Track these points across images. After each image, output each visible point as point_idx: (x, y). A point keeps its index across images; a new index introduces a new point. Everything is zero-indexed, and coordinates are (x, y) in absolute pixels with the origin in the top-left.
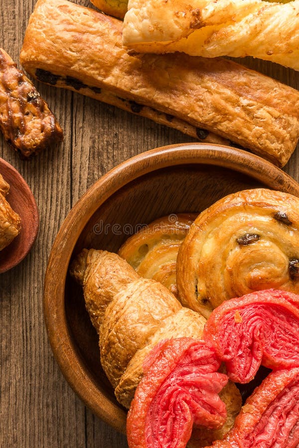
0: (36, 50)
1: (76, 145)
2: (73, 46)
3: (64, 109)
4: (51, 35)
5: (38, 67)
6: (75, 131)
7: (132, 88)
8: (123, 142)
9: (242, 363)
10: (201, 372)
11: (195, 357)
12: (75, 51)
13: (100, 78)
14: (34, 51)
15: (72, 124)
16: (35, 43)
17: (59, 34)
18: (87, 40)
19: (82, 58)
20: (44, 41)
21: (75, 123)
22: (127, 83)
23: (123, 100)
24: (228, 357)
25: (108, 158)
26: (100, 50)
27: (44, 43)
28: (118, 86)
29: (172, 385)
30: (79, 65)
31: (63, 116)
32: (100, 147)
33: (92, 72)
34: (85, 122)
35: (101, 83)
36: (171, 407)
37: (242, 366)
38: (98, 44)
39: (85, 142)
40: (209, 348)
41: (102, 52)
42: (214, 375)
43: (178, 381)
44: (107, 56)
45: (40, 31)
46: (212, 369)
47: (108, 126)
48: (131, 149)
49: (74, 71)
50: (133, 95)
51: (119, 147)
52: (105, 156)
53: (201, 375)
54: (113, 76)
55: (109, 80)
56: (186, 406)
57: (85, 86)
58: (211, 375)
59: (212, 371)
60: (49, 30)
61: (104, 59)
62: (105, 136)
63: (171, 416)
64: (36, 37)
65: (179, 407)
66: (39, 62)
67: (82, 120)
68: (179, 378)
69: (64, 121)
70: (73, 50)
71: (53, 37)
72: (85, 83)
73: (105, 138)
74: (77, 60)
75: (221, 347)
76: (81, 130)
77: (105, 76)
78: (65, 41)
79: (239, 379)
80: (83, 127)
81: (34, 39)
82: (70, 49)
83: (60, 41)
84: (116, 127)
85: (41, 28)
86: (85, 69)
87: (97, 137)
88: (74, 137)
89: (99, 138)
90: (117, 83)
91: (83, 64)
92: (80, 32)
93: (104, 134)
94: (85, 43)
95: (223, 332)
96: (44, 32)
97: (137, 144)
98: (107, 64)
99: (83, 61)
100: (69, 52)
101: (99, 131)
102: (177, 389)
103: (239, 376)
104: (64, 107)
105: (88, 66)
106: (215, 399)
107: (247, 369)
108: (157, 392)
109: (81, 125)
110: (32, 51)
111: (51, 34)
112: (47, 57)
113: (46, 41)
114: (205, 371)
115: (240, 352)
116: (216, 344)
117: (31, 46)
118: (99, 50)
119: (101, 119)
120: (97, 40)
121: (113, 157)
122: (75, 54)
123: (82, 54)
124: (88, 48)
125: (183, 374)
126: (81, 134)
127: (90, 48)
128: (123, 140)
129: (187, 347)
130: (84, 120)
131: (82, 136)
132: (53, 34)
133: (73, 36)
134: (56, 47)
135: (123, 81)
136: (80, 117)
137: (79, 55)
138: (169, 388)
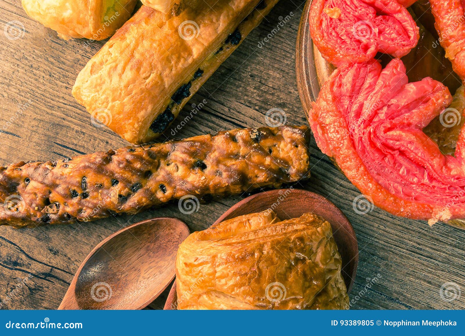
0: (130, 119)
1: (246, 123)
2: (143, 74)
3: (202, 121)
4: (120, 94)
5: (149, 125)
6: (230, 117)
7: (216, 29)
8: (263, 72)
9: (390, 34)
10: (369, 92)
11: (347, 90)
12: (149, 74)
13: (190, 61)
14: (131, 121)
15: (222, 118)
16: (121, 116)
17: (122, 84)
18: (142, 55)
19: (160, 69)
20: (123, 105)
21: (222, 114)
22: (208, 33)
23: (221, 49)
24: (372, 49)
25: (273, 94)
26: (160, 45)
27: (126, 105)
28: (206, 44)
29: (362, 136)
30: (166, 76)
31: (210, 124)
32: (258, 98)
33: (180, 65)
34: (225, 104)
35: (195, 62)
36: (385, 150)
37: (394, 35)
38: (151, 45)
39: (246, 112)
40: (347, 68)
41: (163, 44)
42: (383, 78)
43: (362, 126)
44: (169, 40)
45: (110, 104)
46: (375, 76)
47: (239, 80)
48: (273, 67)
49: (171, 85)
50: (223, 33)
51: (266, 78)
52: (270, 97)
53: (372, 94)
54: (193, 45)
55: (196, 51)
56: (395, 133)
57: (190, 83)
58: (380, 82)
59: (377, 77)
60: (113, 94)
61: (172, 46)
62: (248, 88)
63: (396, 155)
64: (115, 113)
65: (391, 142)
66: (144, 122)
67: (221, 106)
68: (359, 123)
69: (215, 126)
70: (148, 75)
71: (123, 91)
72: (187, 81)
73: (251, 89)
74: (160, 76)
75: (354, 53)
76: (232, 111)
77: (190, 54)
78: (134, 81)
79: (407, 48)
80: (230, 108)
81: (117, 116)
82: (144, 79)
83: (131, 86)
84: (244, 73)
85: (108, 103)
86: (174, 72)
87: (246, 98)
88: (236, 122)
89: (247, 96)
90: (203, 44)
91: (167, 71)
92: (130, 59)
93: (246, 89)
94: (145, 59)
95: (339, 41)
96: (114, 100)
97: (270, 58)
98: (177, 45)
99: (164, 70)
100: (147, 81)
101: (241, 92)
102: (370, 133)
103: (404, 45)
104: (200, 119)
105: (172, 66)
106: (412, 90)
107: (401, 31)
108: (359, 156)
109: (226, 109)
110: (129, 124)
111: (118, 94)
112: (142, 109)
113: (124, 103)
114: (372, 87)
115: (376, 30)
116: (348, 58)
117: (123, 123)
118: (158, 46)
119: (228, 86)
120: (146, 43)
121: (274, 89)
122: (152, 76)
123: (155, 67)
124: (152, 58)
125: (358, 114)
126: (236, 113)
127: (153, 55)
128: (260, 71)
129: (330, 96)
130: (222, 104)
131: (239, 112)
132: (120, 91)
133: (131, 69)
134: (136, 94)
135: (203, 36)
136: (217, 107)
137: (155, 71)
138: (363, 139)
